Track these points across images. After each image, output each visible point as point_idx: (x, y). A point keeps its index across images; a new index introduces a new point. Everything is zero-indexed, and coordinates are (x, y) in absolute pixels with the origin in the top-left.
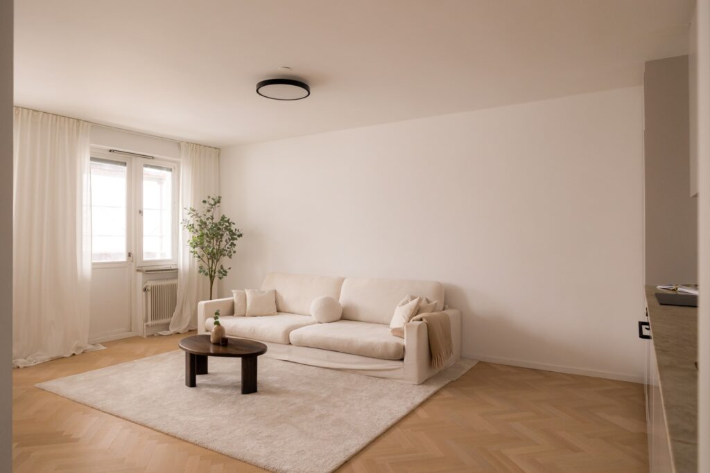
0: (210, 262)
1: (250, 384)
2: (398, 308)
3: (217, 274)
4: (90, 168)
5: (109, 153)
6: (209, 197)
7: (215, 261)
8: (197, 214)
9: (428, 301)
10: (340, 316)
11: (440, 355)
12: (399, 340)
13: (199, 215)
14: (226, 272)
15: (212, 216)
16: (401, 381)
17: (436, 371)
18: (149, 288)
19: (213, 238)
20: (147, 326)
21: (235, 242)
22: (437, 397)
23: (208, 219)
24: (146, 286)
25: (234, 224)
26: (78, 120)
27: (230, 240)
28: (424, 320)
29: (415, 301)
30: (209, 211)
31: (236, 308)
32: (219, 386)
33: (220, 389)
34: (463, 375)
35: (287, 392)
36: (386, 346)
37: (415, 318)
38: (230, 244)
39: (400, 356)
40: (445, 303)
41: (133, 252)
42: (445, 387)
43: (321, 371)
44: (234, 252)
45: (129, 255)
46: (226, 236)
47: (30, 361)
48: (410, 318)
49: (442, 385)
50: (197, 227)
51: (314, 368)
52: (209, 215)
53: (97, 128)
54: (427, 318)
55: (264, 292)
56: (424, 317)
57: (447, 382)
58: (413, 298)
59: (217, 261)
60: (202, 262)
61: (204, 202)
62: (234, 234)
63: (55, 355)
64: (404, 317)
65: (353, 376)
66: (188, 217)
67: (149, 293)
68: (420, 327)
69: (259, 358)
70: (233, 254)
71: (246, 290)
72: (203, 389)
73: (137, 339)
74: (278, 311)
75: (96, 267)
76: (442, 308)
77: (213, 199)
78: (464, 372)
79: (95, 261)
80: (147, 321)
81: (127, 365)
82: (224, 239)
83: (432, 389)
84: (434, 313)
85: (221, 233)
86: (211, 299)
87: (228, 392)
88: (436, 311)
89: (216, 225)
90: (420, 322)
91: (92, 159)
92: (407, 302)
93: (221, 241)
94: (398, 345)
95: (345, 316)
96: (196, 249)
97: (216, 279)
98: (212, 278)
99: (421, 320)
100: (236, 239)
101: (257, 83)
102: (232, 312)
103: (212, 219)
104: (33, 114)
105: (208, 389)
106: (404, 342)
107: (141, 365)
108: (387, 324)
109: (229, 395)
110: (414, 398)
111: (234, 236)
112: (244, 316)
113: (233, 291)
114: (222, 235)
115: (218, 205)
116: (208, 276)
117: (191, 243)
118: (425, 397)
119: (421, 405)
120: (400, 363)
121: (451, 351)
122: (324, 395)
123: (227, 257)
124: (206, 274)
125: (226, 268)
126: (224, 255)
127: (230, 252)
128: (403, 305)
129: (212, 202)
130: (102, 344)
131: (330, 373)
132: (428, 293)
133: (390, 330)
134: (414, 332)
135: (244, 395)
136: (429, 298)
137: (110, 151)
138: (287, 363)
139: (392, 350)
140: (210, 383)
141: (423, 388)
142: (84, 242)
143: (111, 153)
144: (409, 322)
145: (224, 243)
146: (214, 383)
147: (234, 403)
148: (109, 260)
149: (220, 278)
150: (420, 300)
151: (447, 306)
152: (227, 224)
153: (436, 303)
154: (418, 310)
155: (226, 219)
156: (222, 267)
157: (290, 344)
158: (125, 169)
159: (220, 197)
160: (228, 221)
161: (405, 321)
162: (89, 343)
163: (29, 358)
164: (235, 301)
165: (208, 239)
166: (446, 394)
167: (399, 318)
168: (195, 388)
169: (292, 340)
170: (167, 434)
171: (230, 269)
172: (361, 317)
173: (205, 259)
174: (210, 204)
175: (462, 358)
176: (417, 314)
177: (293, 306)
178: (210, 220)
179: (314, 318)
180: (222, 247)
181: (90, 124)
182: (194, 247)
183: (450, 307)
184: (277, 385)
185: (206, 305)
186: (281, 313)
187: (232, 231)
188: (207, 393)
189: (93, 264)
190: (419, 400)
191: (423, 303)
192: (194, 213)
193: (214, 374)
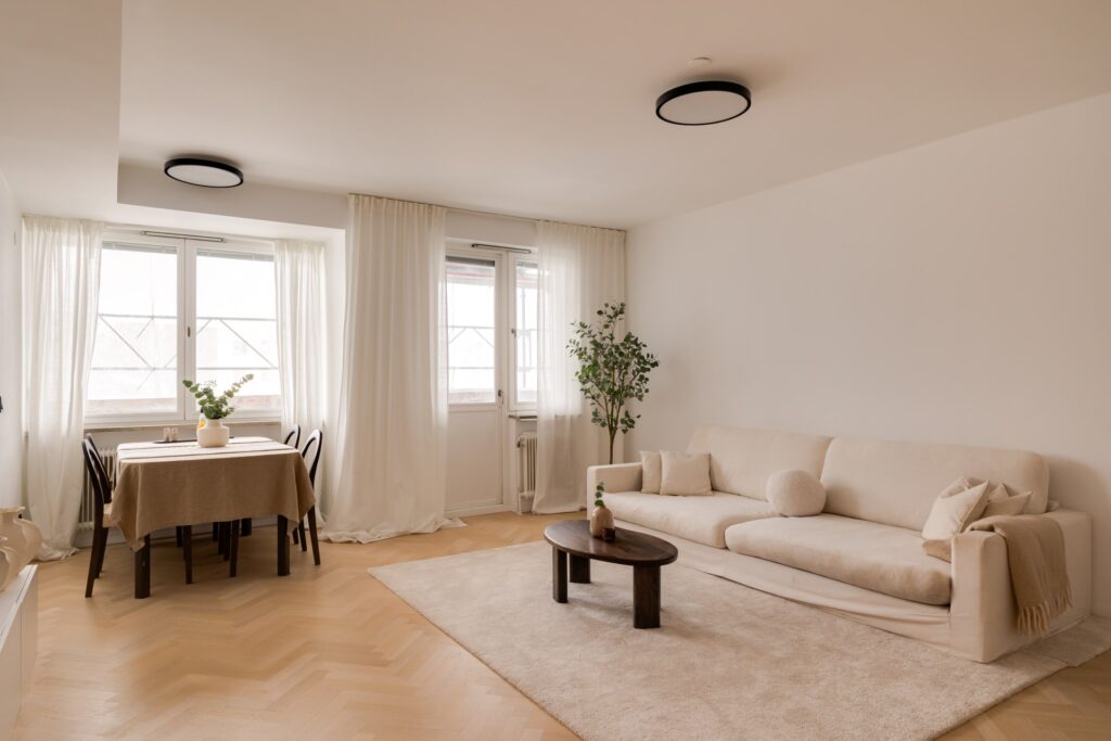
0: (610, 405)
1: (647, 613)
2: (939, 499)
3: (619, 425)
4: (446, 273)
5: (472, 249)
6: (607, 305)
7: (617, 403)
8: (590, 332)
9: (1009, 491)
10: (821, 507)
11: (1039, 608)
12: (940, 566)
13: (592, 334)
14: (633, 422)
15: (611, 335)
16: (944, 650)
17: (1030, 638)
18: (525, 443)
19: (613, 369)
20: (523, 498)
21: (646, 375)
22: (1031, 700)
23: (604, 339)
24: (522, 440)
25: (645, 346)
26: (430, 205)
27: (638, 371)
28: (998, 530)
29: (979, 490)
30: (606, 326)
31: (644, 479)
32: (601, 608)
33: (603, 614)
34: (1097, 656)
35: (711, 636)
36: (910, 575)
37: (976, 524)
38: (638, 377)
39: (940, 595)
40: (1051, 498)
41: (505, 391)
42: (1049, 679)
43: (781, 603)
44: (647, 391)
45: (500, 393)
46: (634, 366)
47: (374, 535)
48: (967, 523)
49: (1044, 673)
50: (590, 352)
51: (767, 596)
52: (606, 332)
53: (454, 212)
54: (1004, 527)
55: (689, 456)
56: (996, 524)
57: (1054, 667)
58: (973, 483)
59: (621, 403)
60: (596, 406)
61: (600, 313)
62: (645, 363)
63: (402, 529)
64: (954, 521)
65: (840, 622)
66: (577, 337)
67: (525, 449)
68: (987, 543)
69: (664, 569)
70: (645, 394)
71: (661, 452)
72: (576, 609)
73: (507, 516)
74: (714, 489)
75: (456, 410)
76: (1044, 508)
77: (613, 308)
78: (1100, 650)
79: (452, 402)
80: (522, 491)
81: (481, 554)
82: (630, 371)
83: (1017, 678)
84: (1021, 518)
85: (626, 361)
86: (611, 463)
87: (613, 619)
88: (1029, 513)
89: (617, 348)
90: (990, 534)
91: (450, 259)
92: (961, 490)
93: (626, 373)
94: (937, 576)
95: (831, 507)
96: (589, 385)
97: (619, 434)
98: (613, 431)
99: (991, 529)
100: (649, 370)
101: (656, 99)
102: (638, 486)
103: (612, 339)
104: (375, 202)
105: (583, 609)
106: (951, 571)
107: (502, 555)
108: (917, 530)
109: (614, 626)
110: (973, 692)
111: (646, 364)
112: (658, 493)
113: (641, 452)
114: (628, 364)
115: (620, 316)
116: (607, 428)
117: (580, 377)
118: (1000, 694)
119: (990, 710)
120: (941, 613)
121: (1066, 600)
122: (778, 654)
123: (635, 399)
124: (603, 425)
125: (633, 416)
126: (632, 396)
127: (640, 390)
128: (951, 494)
129: (611, 313)
130: (462, 519)
131: (796, 610)
132: (1010, 474)
133: (922, 542)
134: (975, 553)
135: (638, 630)
136: (1012, 485)
137: (473, 246)
138: (720, 581)
139: (923, 583)
140: (590, 599)
141: (995, 673)
142: (439, 375)
143: (475, 249)
144: (962, 531)
145: (631, 376)
146: (596, 600)
147: (618, 642)
148: (472, 400)
149: (625, 431)
150: (990, 488)
151: (1056, 504)
152: (635, 347)
153: (1029, 497)
154: (984, 509)
155: (633, 339)
156: (627, 414)
157: (727, 548)
158: (492, 269)
159: (622, 305)
160: (635, 342)
161: (954, 528)
162: (445, 517)
163: (373, 531)
164: (645, 469)
165: (606, 370)
166: (1051, 695)
167: (942, 520)
168: (564, 605)
169: (729, 543)
170: (506, 680)
171: (639, 417)
172: (863, 512)
173: (602, 400)
174: (609, 316)
175: (1093, 615)
176: (981, 517)
177: (735, 483)
178: (608, 341)
179: (772, 506)
180: (626, 383)
181: (445, 210)
182: (584, 383)
183: (1063, 507)
184: (695, 621)
185: (598, 472)
186: (717, 493)
187: (642, 358)
188: (582, 618)
189: (450, 406)
190: (984, 698)
191: (998, 494)
192: (586, 331)
193: (599, 585)
